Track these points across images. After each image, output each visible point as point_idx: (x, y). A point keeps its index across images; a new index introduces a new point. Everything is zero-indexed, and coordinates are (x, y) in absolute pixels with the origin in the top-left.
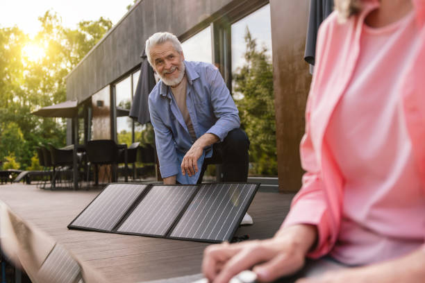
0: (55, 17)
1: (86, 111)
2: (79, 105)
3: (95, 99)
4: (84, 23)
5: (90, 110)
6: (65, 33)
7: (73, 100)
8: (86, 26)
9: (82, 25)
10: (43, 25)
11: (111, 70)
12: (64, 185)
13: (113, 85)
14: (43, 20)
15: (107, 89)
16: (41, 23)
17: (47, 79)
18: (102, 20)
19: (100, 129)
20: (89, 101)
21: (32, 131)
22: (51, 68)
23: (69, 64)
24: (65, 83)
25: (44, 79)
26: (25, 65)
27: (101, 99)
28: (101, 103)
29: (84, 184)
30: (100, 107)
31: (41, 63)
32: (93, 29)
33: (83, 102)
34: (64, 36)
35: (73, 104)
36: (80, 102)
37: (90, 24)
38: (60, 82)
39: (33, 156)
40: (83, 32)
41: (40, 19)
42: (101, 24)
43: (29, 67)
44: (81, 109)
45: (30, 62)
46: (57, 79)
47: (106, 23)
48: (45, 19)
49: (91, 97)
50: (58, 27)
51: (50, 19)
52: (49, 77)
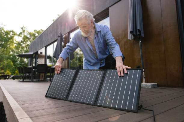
0: (26, 28)
1: (36, 56)
2: (33, 54)
3: (39, 52)
4: (36, 30)
5: (37, 56)
6: (29, 33)
8: (36, 31)
9: (35, 31)
10: (22, 30)
11: (45, 42)
12: (27, 80)
13: (46, 47)
14: (22, 28)
15: (44, 49)
16: (21, 29)
17: (22, 47)
18: (41, 30)
19: (41, 61)
20: (37, 53)
21: (16, 63)
22: (24, 43)
23: (30, 43)
24: (28, 48)
25: (21, 47)
26: (15, 42)
27: (42, 52)
28: (41, 53)
29: (35, 80)
30: (41, 54)
31: (20, 42)
32: (38, 32)
33: (35, 53)
34: (29, 34)
35: (32, 53)
36: (34, 53)
37: (37, 31)
38: (27, 48)
39: (16, 70)
40: (35, 33)
41: (21, 28)
42: (41, 31)
43: (16, 43)
44: (34, 55)
45: (17, 42)
46: (25, 47)
47: (42, 31)
48: (23, 28)
49: (38, 51)
50: (27, 31)
51: (24, 28)
52: (23, 46)
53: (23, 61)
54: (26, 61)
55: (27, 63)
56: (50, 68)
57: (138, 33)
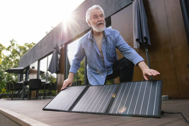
0: (16, 41)
1: (27, 71)
3: (31, 67)
4: (27, 44)
6: (19, 47)
7: (22, 67)
8: (27, 45)
9: (25, 44)
10: (11, 43)
11: (39, 55)
13: (39, 61)
14: (11, 42)
15: (37, 62)
17: (10, 62)
18: (33, 43)
19: (33, 77)
20: (28, 68)
22: (12, 58)
23: (19, 57)
24: (17, 64)
25: (9, 62)
26: (2, 57)
27: (34, 66)
28: (33, 68)
31: (9, 56)
32: (29, 46)
33: (26, 68)
34: (18, 47)
35: (23, 68)
36: (25, 67)
37: (28, 44)
38: (15, 63)
40: (26, 47)
41: (10, 41)
42: (32, 44)
43: (4, 57)
44: (25, 70)
45: (4, 56)
46: (14, 62)
47: (34, 44)
48: (12, 41)
49: (29, 66)
50: (17, 44)
51: (14, 41)
52: (11, 61)
53: (11, 78)
54: (14, 78)
55: (15, 80)
56: (43, 84)
57: (145, 41)
